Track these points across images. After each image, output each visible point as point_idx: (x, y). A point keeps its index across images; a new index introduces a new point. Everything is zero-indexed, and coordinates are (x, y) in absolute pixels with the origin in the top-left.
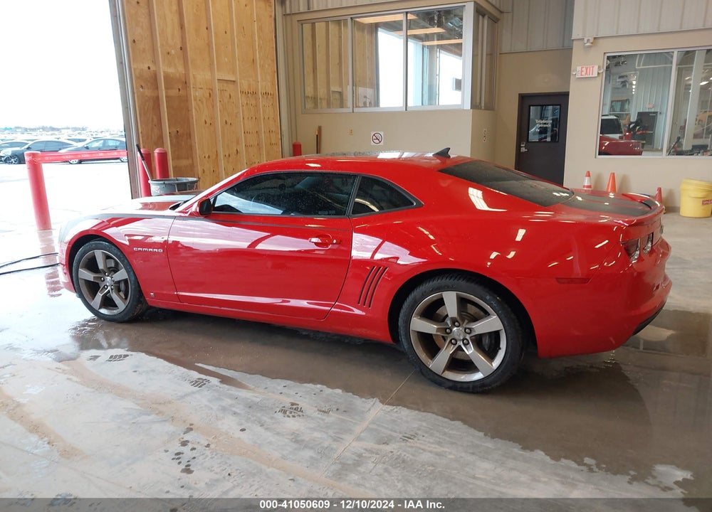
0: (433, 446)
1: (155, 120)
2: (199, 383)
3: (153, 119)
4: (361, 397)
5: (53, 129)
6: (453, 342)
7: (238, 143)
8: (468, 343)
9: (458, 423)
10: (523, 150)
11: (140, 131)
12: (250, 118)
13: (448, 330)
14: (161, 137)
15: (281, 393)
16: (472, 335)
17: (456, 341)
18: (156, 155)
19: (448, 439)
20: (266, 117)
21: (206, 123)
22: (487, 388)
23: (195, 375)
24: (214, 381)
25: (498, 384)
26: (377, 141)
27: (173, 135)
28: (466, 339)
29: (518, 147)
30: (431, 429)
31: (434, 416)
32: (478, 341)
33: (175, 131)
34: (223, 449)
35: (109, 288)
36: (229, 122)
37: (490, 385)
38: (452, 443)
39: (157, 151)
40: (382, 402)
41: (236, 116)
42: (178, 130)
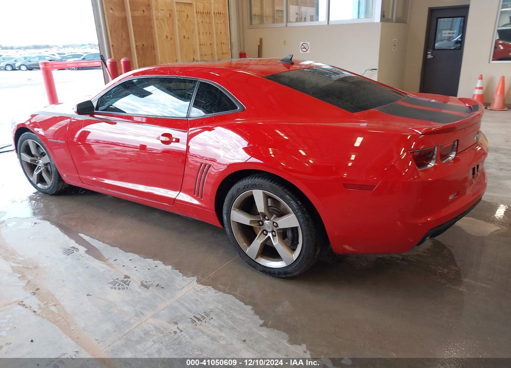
0: (214, 329)
1: (124, 36)
2: (69, 252)
3: (122, 35)
4: (185, 274)
5: (47, 47)
6: (265, 232)
7: (194, 52)
8: (276, 236)
9: (249, 308)
10: (429, 56)
11: (111, 45)
12: (205, 33)
13: (260, 223)
14: (129, 50)
15: (124, 266)
16: (278, 228)
17: (267, 232)
18: (122, 63)
19: (231, 323)
20: (219, 32)
21: (167, 38)
22: (289, 276)
23: (72, 243)
24: (82, 249)
25: (298, 273)
26: (304, 50)
27: (139, 48)
28: (275, 232)
29: (425, 54)
30: (223, 311)
31: (234, 299)
32: (283, 234)
33: (141, 44)
34: (44, 316)
35: (42, 169)
36: (187, 37)
37: (291, 274)
38: (232, 328)
39: (122, 60)
40: (198, 281)
41: (193, 32)
42: (144, 43)
